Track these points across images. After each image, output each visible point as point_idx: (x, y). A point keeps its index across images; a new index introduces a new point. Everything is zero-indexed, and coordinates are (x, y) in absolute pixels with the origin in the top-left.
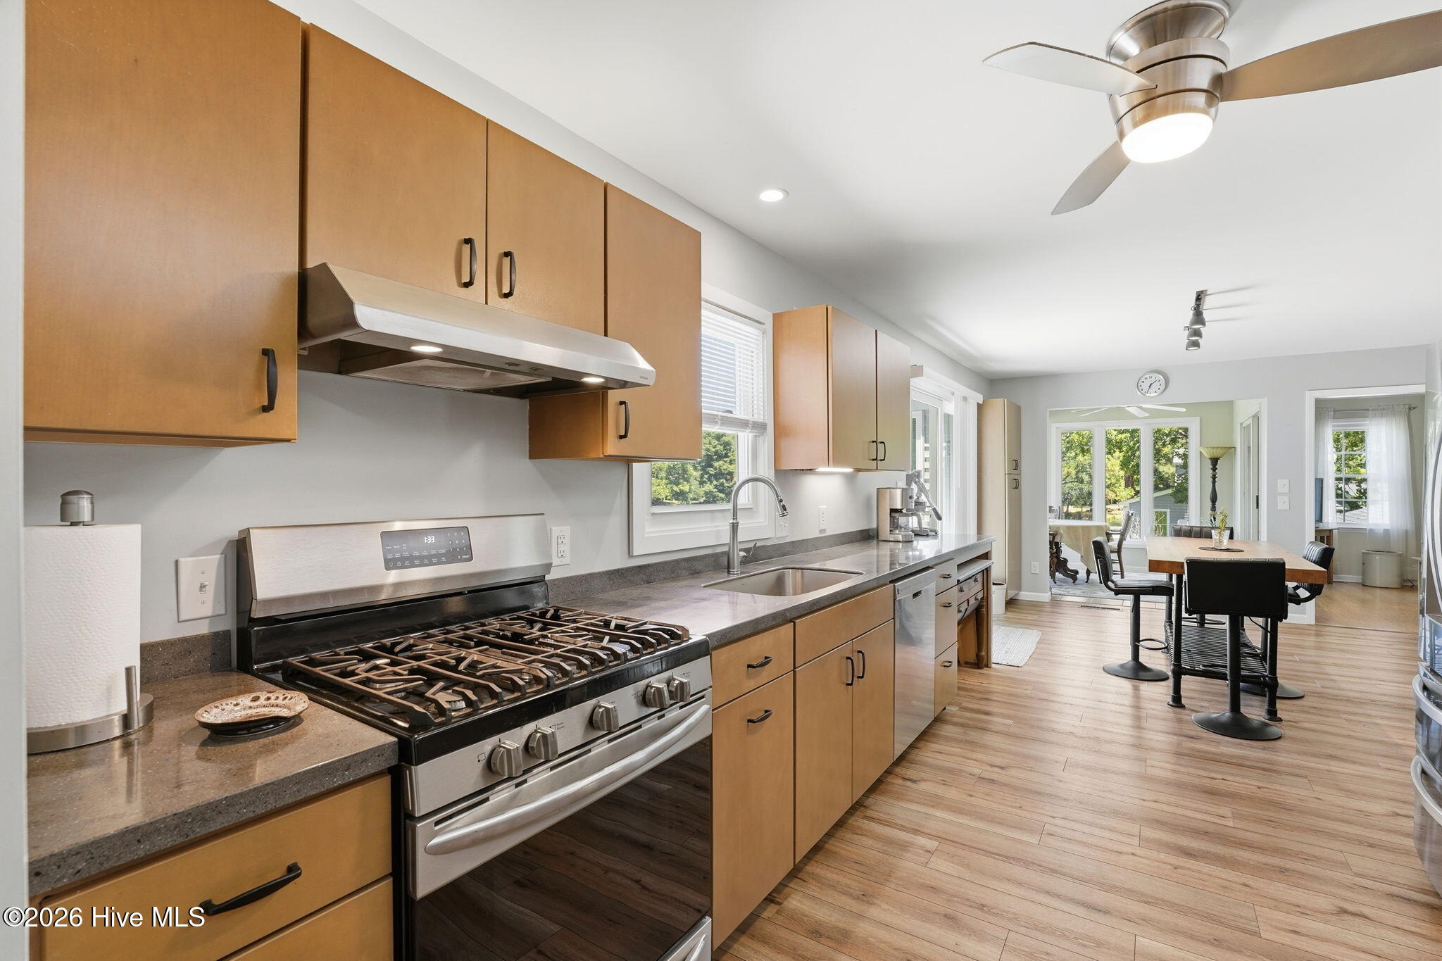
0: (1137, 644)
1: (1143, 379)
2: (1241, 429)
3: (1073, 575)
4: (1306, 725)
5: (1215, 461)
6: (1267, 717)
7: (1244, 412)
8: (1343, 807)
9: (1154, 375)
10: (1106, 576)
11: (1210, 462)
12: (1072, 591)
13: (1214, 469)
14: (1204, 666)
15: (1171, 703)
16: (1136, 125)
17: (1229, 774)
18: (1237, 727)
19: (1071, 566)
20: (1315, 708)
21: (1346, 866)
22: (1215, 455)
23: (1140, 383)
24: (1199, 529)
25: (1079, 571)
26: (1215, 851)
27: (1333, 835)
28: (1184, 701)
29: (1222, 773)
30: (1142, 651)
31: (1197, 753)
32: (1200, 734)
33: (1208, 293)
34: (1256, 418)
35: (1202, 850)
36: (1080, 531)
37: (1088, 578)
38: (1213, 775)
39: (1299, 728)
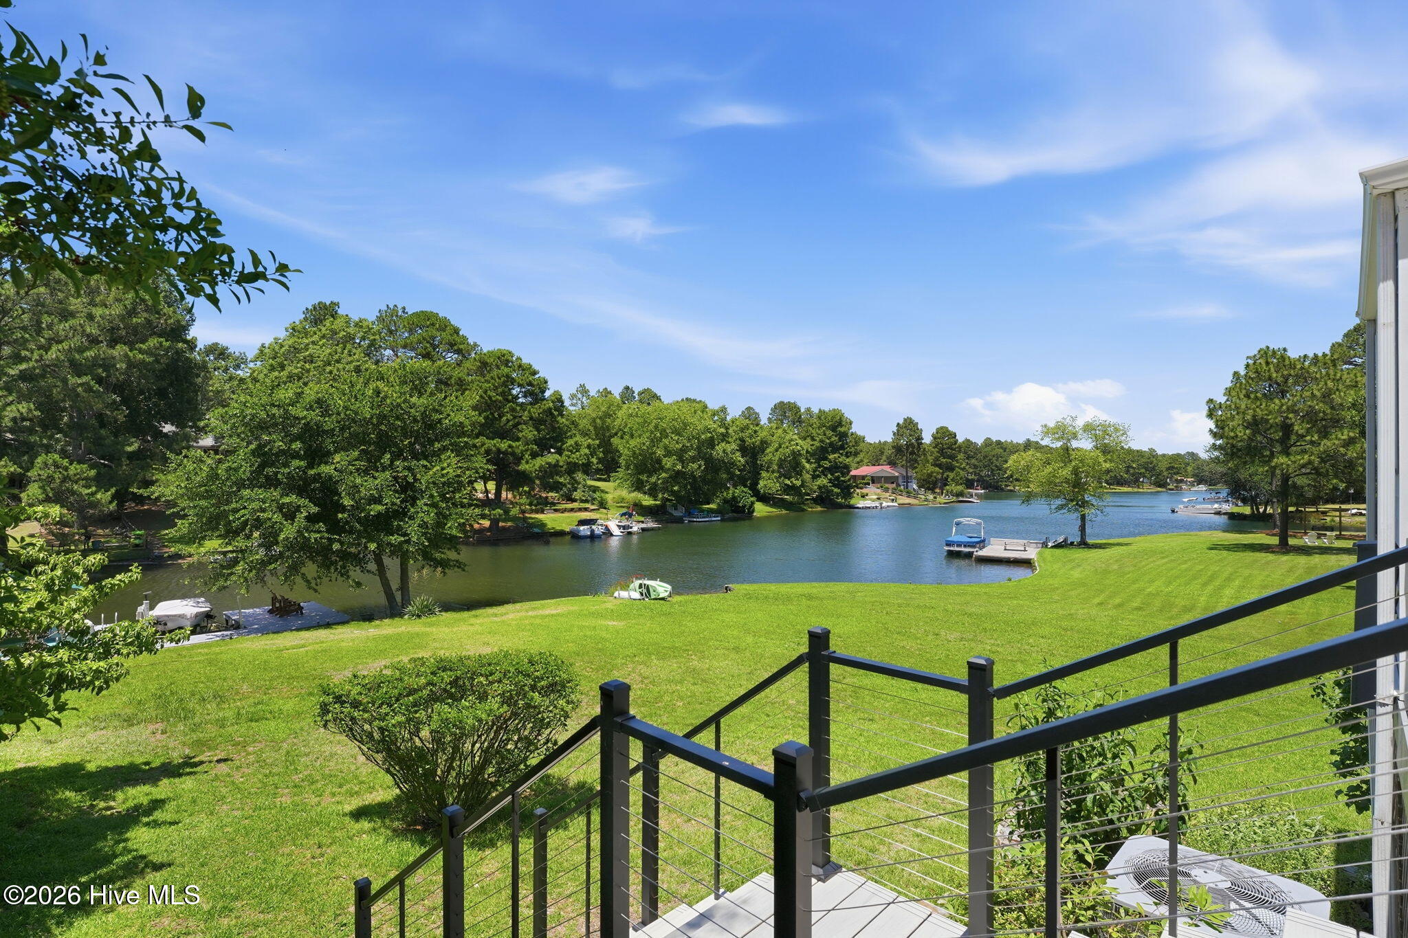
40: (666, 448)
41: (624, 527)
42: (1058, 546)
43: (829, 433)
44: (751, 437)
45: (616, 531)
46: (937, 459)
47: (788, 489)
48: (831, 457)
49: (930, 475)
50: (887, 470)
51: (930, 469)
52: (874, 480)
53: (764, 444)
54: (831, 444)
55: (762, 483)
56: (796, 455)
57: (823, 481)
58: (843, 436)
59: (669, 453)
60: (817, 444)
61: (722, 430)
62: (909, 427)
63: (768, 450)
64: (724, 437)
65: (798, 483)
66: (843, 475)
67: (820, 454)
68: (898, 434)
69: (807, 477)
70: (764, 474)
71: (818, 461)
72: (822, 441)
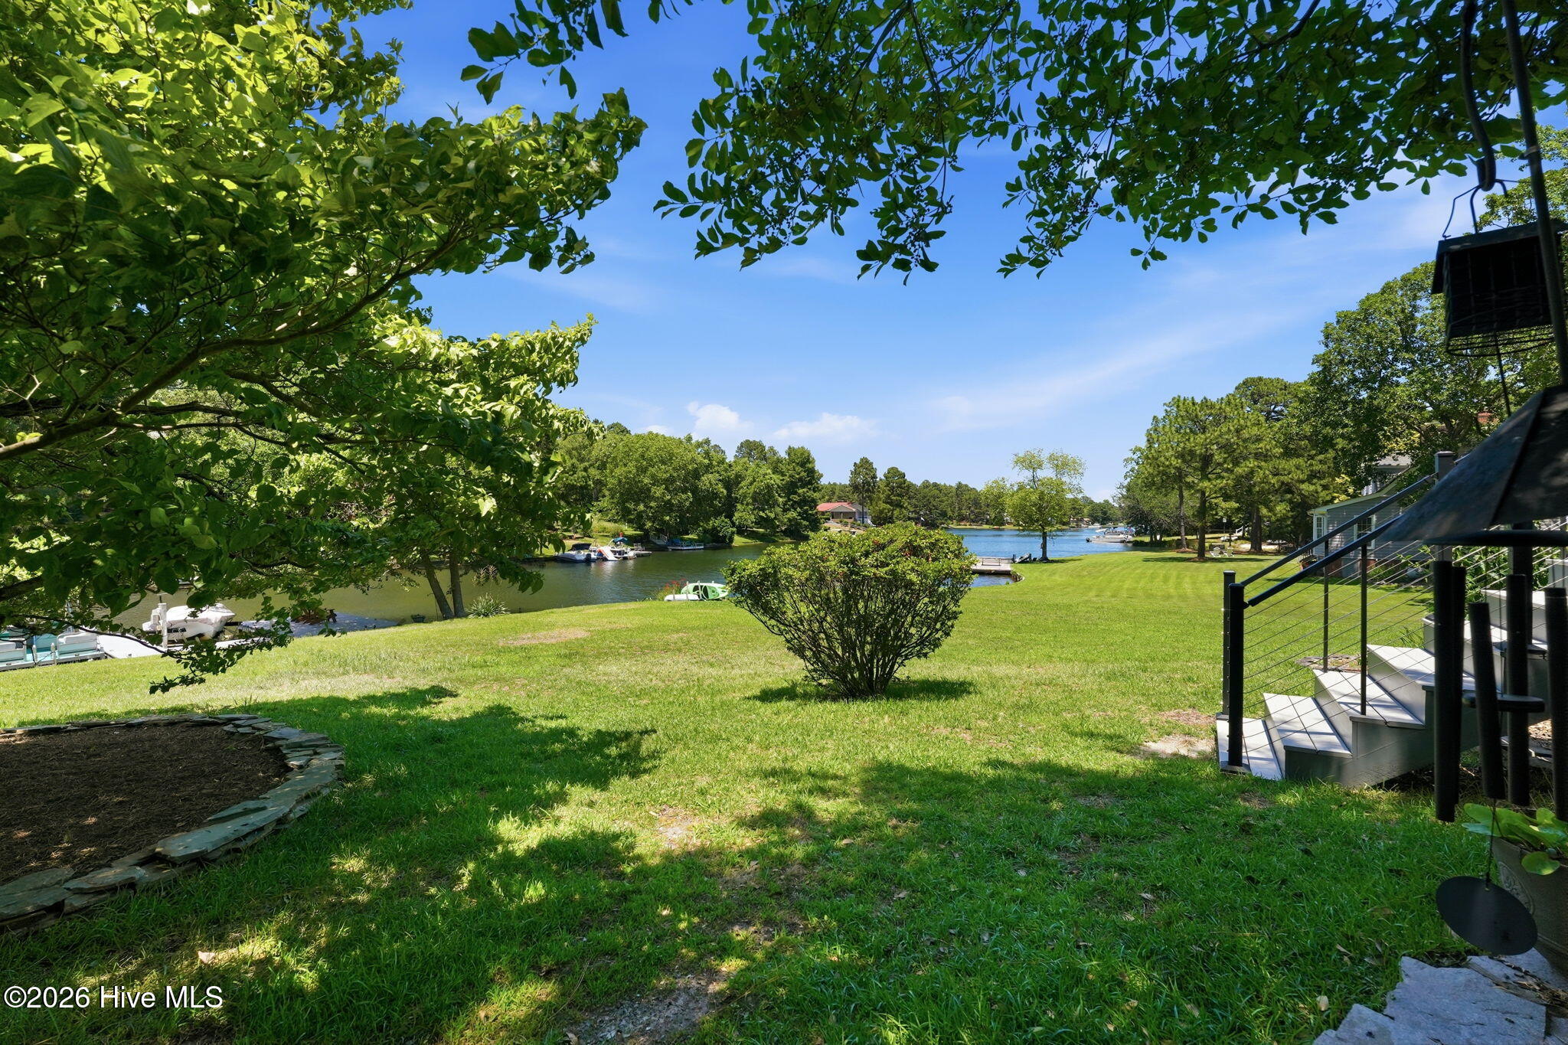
40: (653, 476)
41: (620, 553)
42: (1023, 562)
43: (799, 469)
44: (726, 470)
45: (611, 556)
46: (888, 497)
47: (762, 522)
48: (801, 491)
49: (881, 512)
50: (845, 507)
51: (883, 506)
52: (834, 515)
53: (739, 478)
54: (800, 479)
55: (737, 515)
56: (769, 487)
57: (792, 514)
58: (811, 472)
59: (656, 482)
60: (787, 479)
61: (706, 461)
62: (864, 466)
63: (743, 484)
64: (708, 468)
65: (772, 516)
66: (811, 508)
67: (790, 488)
68: (855, 473)
69: (778, 510)
70: (739, 506)
71: (788, 496)
72: (791, 476)
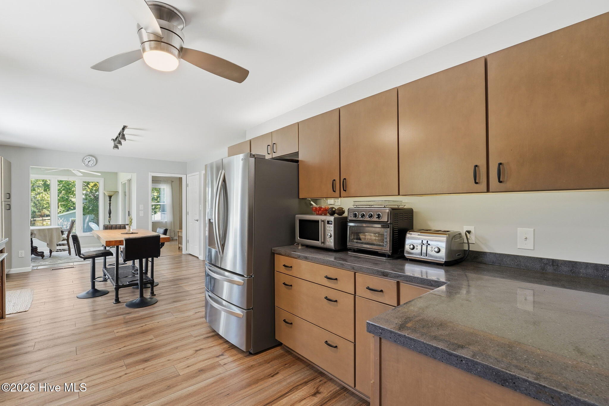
0: (94, 280)
1: (85, 158)
2: (121, 184)
3: (42, 255)
4: (163, 294)
5: (110, 197)
6: (151, 295)
7: (123, 177)
8: (183, 317)
9: (91, 157)
10: (78, 252)
11: (108, 197)
12: (43, 263)
13: (110, 200)
14: (129, 282)
15: (115, 302)
16: (151, 49)
17: (146, 322)
18: (143, 303)
19: (39, 250)
20: (163, 287)
21: (191, 336)
22: (110, 195)
23: (84, 160)
24: (119, 226)
25: (44, 252)
26: (154, 354)
27: (185, 328)
28: (120, 300)
29: (144, 323)
30: (96, 283)
31: (132, 319)
32: (130, 311)
33: (128, 127)
34: (129, 181)
35: (150, 356)
36: (47, 231)
37: (51, 255)
38: (141, 325)
39: (161, 296)
